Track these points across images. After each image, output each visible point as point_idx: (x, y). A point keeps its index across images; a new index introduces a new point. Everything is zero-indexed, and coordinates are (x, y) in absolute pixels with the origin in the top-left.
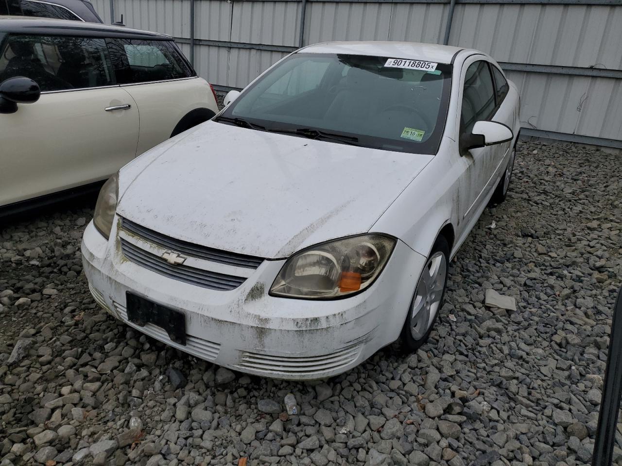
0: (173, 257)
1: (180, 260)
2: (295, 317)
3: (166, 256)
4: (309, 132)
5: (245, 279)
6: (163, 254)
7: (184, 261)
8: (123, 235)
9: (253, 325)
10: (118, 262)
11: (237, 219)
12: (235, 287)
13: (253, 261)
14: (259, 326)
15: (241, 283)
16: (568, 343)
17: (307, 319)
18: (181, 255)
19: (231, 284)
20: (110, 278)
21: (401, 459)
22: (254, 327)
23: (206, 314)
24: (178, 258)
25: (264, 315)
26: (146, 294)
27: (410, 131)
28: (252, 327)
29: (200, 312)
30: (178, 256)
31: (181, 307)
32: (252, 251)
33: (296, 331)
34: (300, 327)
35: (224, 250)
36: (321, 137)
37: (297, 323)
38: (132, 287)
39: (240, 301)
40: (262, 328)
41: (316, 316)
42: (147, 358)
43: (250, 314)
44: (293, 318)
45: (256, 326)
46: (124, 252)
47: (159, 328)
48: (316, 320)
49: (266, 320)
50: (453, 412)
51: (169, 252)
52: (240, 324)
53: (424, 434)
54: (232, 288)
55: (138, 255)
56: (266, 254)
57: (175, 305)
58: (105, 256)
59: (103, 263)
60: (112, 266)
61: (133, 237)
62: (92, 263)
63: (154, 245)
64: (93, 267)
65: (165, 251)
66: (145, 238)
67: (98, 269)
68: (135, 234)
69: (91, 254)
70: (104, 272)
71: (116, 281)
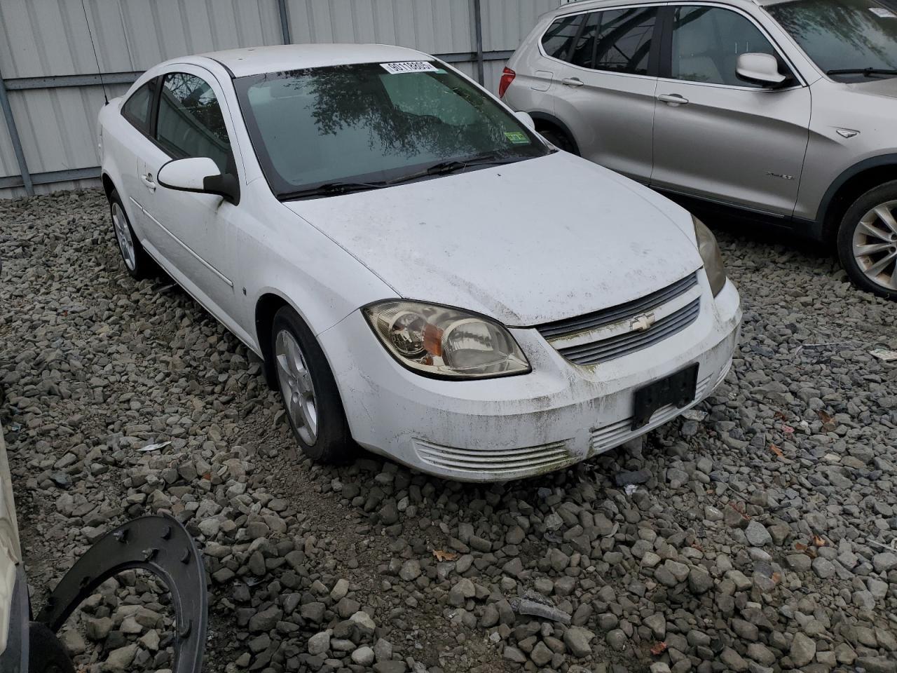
0: (643, 322)
3: (636, 326)
5: (699, 298)
6: (631, 326)
7: (654, 319)
8: (559, 344)
13: (692, 277)
15: (699, 305)
18: (646, 314)
19: (693, 310)
23: (707, 348)
29: (703, 351)
31: (689, 360)
35: (678, 280)
38: (633, 385)
46: (577, 363)
47: (663, 408)
57: (684, 363)
58: (567, 383)
59: (572, 391)
60: (588, 384)
61: (578, 336)
62: (550, 408)
63: (612, 326)
64: (554, 411)
65: (628, 322)
66: (593, 328)
67: (568, 407)
68: (575, 332)
69: (538, 399)
70: (582, 401)
71: (607, 396)
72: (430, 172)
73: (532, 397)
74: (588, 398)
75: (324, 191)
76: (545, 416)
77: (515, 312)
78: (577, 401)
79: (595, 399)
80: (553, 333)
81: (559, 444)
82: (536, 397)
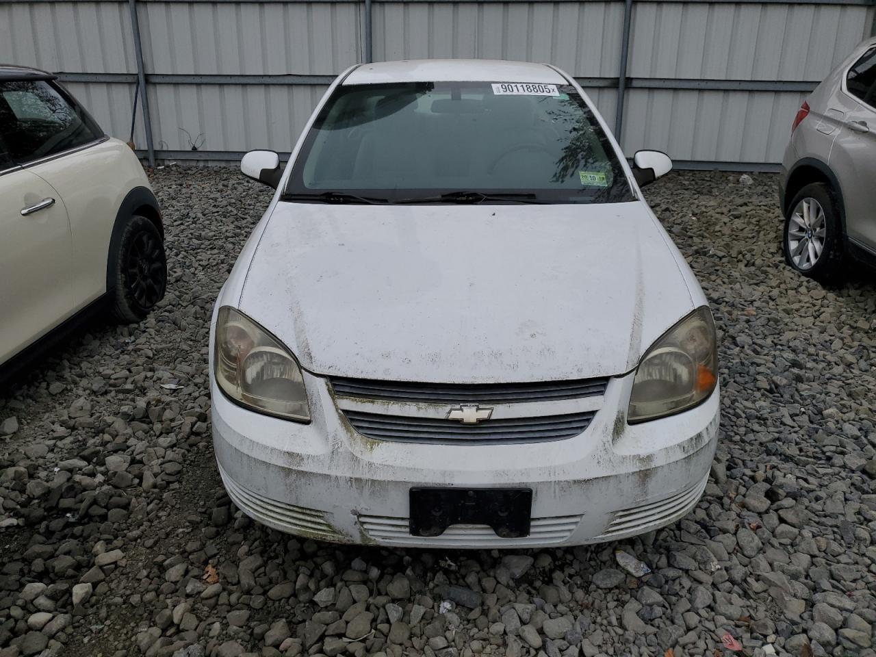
0: (470, 414)
1: (484, 414)
2: (679, 441)
3: (456, 415)
4: (464, 196)
5: (593, 413)
6: (449, 413)
7: (491, 415)
8: (348, 404)
9: (634, 471)
10: (363, 449)
11: (537, 333)
12: (582, 428)
13: (597, 385)
14: (642, 469)
15: (589, 420)
16: (777, 386)
17: (692, 439)
18: (481, 406)
19: (575, 425)
20: (358, 480)
21: (796, 570)
22: (636, 472)
23: (563, 478)
24: (480, 411)
25: (643, 453)
26: (447, 482)
27: (588, 176)
28: (633, 473)
29: (553, 479)
30: (478, 409)
31: (519, 482)
32: (593, 372)
33: (685, 458)
34: (687, 452)
35: (554, 379)
36: (486, 200)
37: (684, 448)
38: (414, 480)
39: (607, 445)
40: (647, 470)
41: (699, 432)
42: (399, 586)
43: (626, 457)
44: (677, 443)
45: (638, 470)
46: (361, 431)
47: (471, 526)
48: (699, 436)
49: (649, 458)
50: (780, 497)
51: (458, 407)
52: (616, 476)
53: (782, 532)
54: (579, 431)
55: (394, 428)
56: (614, 369)
57: (508, 482)
58: (330, 448)
59: (332, 460)
60: (355, 459)
61: (373, 402)
62: (300, 469)
63: (421, 405)
64: (304, 473)
65: (448, 407)
66: (397, 399)
67: (320, 475)
68: (372, 398)
69: (290, 454)
70: (339, 474)
71: (373, 481)
72: (444, 198)
73: (285, 449)
74: (348, 475)
75: (324, 198)
76: (294, 476)
77: (313, 355)
78: (333, 473)
79: (356, 479)
80: (347, 390)
81: (316, 513)
82: (290, 451)
